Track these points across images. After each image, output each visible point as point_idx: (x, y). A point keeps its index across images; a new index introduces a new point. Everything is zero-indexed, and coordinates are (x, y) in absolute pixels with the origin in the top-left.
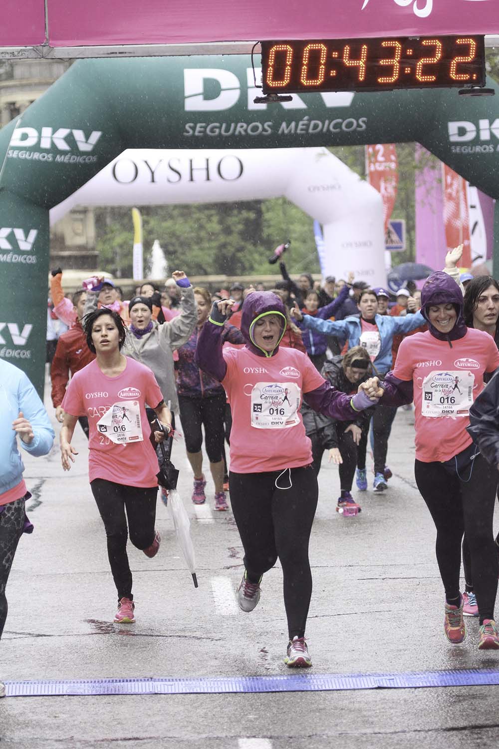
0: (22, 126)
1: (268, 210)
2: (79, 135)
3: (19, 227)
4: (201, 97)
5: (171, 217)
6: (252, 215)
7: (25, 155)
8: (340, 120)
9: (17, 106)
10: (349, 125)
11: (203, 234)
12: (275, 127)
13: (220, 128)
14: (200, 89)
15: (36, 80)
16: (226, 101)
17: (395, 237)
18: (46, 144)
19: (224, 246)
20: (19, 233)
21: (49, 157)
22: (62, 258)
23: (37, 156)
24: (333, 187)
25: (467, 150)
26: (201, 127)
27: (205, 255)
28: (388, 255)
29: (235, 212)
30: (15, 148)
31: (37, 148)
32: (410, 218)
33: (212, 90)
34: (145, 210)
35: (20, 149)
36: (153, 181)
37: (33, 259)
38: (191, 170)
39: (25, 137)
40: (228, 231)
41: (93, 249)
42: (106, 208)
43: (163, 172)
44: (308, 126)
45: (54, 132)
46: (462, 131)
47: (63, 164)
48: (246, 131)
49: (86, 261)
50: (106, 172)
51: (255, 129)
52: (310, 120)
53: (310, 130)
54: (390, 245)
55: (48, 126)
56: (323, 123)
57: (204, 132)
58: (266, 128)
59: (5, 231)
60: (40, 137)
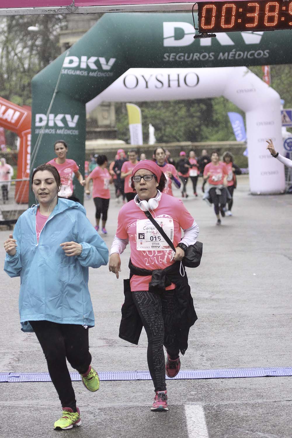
0: (70, 55)
1: (216, 104)
2: (102, 60)
3: (68, 114)
4: (173, 39)
7: (71, 72)
8: (253, 52)
9: (70, 44)
10: (259, 54)
11: (177, 118)
12: (216, 56)
13: (184, 56)
14: (172, 33)
15: (81, 30)
16: (188, 40)
17: (288, 119)
18: (83, 66)
20: (68, 117)
21: (85, 73)
22: (96, 132)
23: (78, 73)
24: (251, 90)
26: (173, 56)
27: (178, 130)
29: (196, 105)
30: (65, 68)
31: (78, 68)
33: (179, 34)
35: (69, 69)
36: (147, 87)
37: (76, 132)
38: (169, 81)
39: (71, 62)
40: (191, 116)
41: (114, 127)
43: (153, 82)
44: (235, 55)
45: (88, 59)
47: (93, 77)
48: (199, 58)
49: (110, 134)
50: (119, 81)
51: (204, 57)
52: (236, 52)
53: (237, 57)
54: (285, 123)
55: (84, 55)
56: (244, 53)
57: (175, 58)
58: (210, 56)
59: (60, 116)
60: (80, 62)
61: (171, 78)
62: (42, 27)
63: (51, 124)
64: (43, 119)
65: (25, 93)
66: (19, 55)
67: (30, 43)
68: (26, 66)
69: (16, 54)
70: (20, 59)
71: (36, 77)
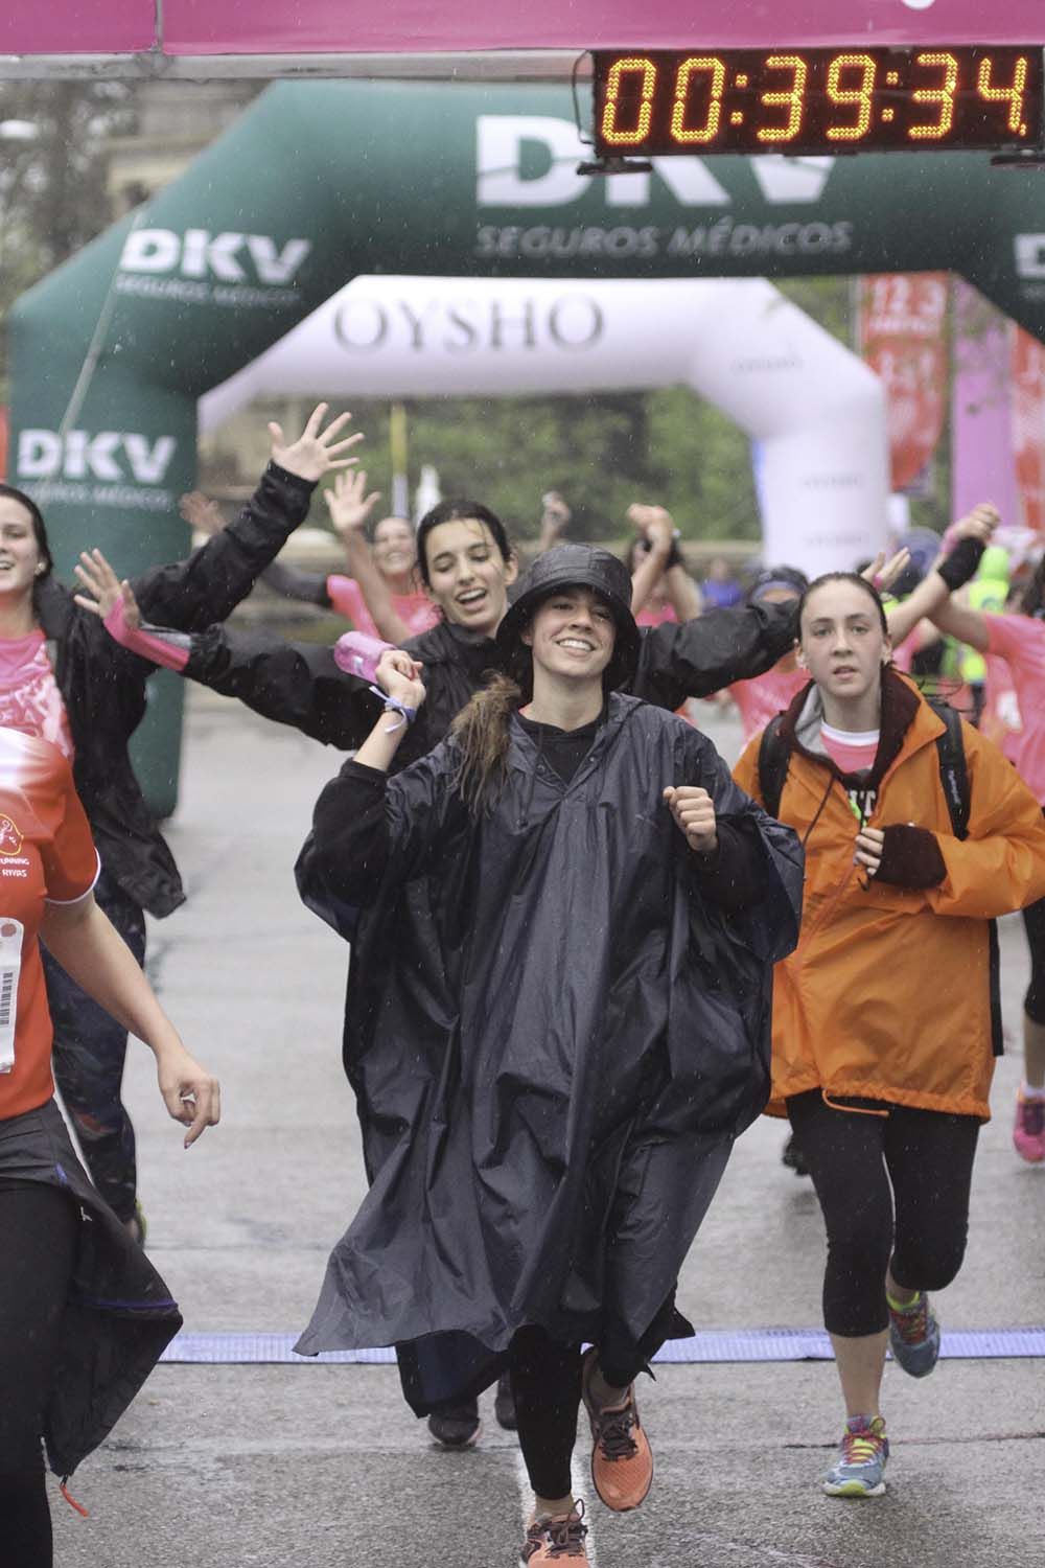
0: (148, 226)
2: (261, 248)
3: (136, 433)
4: (513, 176)
5: (460, 419)
6: (623, 423)
7: (150, 289)
8: (796, 227)
9: (147, 189)
10: (815, 238)
11: (521, 457)
13: (550, 237)
14: (512, 160)
15: (186, 138)
16: (563, 185)
18: (194, 265)
20: (136, 445)
21: (199, 293)
23: (175, 289)
24: (786, 363)
26: (512, 235)
29: (591, 415)
30: (129, 273)
31: (175, 273)
33: (534, 161)
35: (141, 274)
36: (417, 343)
37: (162, 500)
38: (497, 324)
39: (151, 250)
40: (575, 453)
43: (438, 331)
44: (730, 236)
45: (212, 240)
47: (226, 310)
48: (603, 246)
50: (320, 322)
51: (621, 241)
52: (734, 226)
53: (737, 247)
55: (200, 226)
56: (761, 231)
57: (517, 244)
58: (644, 240)
59: (107, 442)
60: (182, 251)
61: (503, 317)
63: (75, 467)
64: (45, 448)
67: (3, 179)
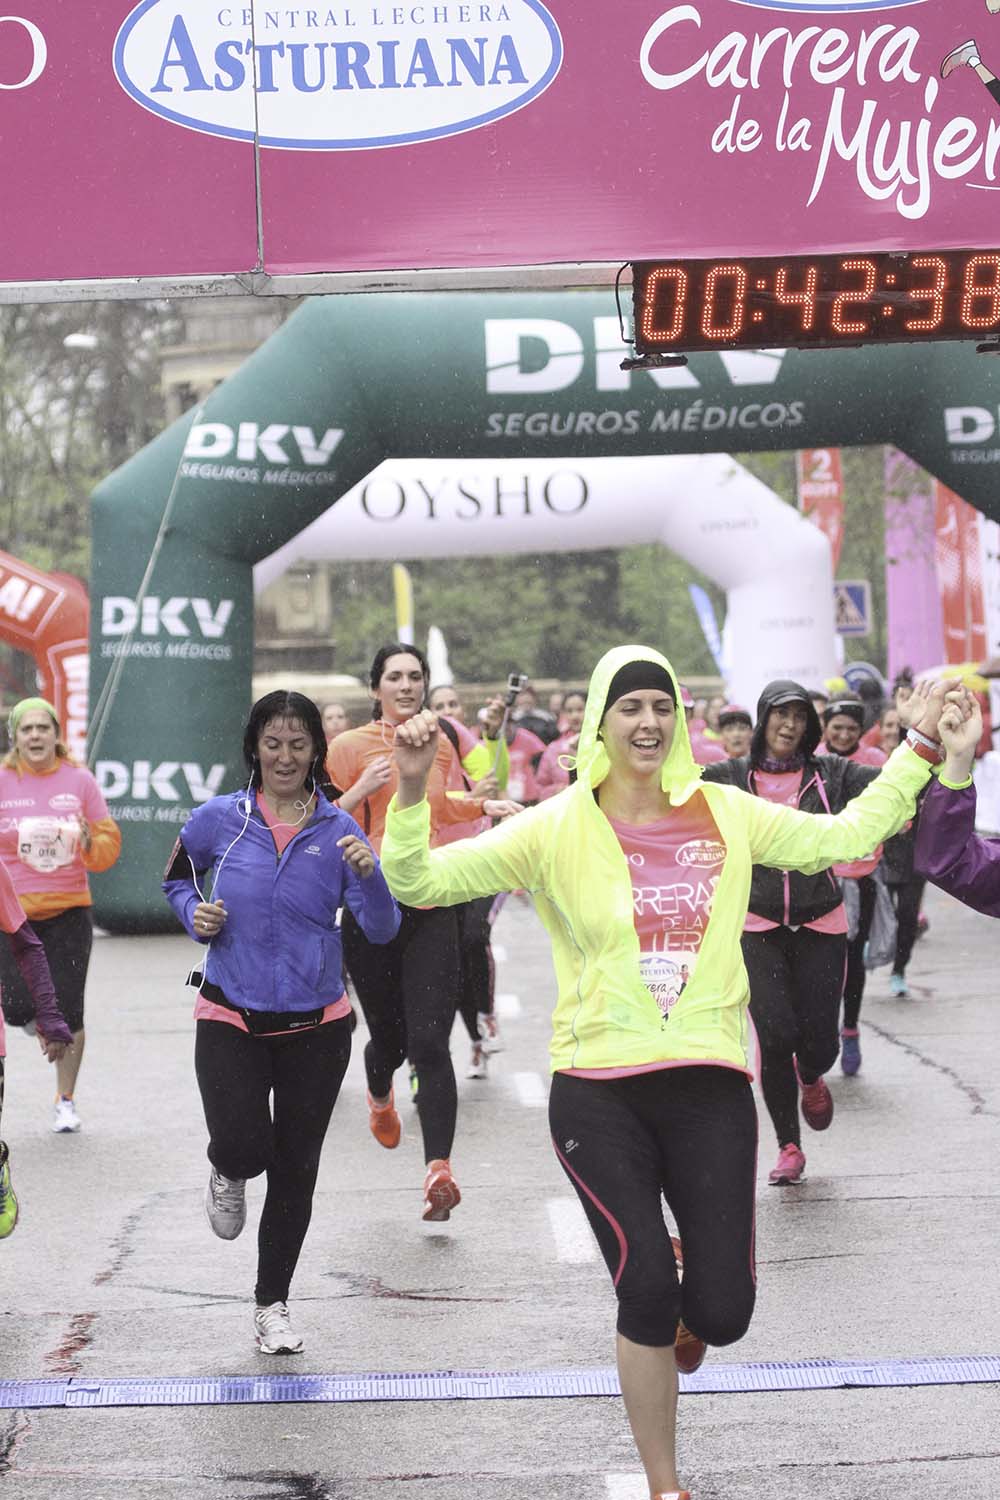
0: (205, 421)
1: (630, 567)
2: (303, 436)
3: (197, 596)
4: (516, 369)
5: (461, 580)
6: (600, 575)
7: (209, 472)
8: (755, 407)
9: (194, 388)
10: (774, 415)
11: (515, 609)
12: (645, 420)
13: (549, 421)
14: (515, 356)
15: (226, 344)
16: (559, 375)
17: (852, 611)
18: (246, 452)
19: (554, 629)
20: (201, 607)
21: (252, 476)
22: (271, 652)
23: (231, 473)
24: (743, 524)
25: (978, 457)
26: (516, 421)
27: (521, 645)
28: (838, 641)
29: (572, 570)
30: (192, 460)
31: (231, 459)
32: (877, 579)
33: (534, 356)
34: (416, 567)
35: (202, 461)
36: (432, 514)
37: (225, 653)
38: (499, 496)
39: (210, 440)
40: (559, 603)
41: (327, 636)
42: (348, 564)
44: (701, 416)
45: (261, 430)
46: (969, 425)
47: (275, 487)
48: (594, 426)
49: (313, 657)
50: (351, 499)
51: (609, 423)
52: (704, 408)
53: (706, 425)
54: (844, 624)
55: (251, 420)
56: (728, 411)
57: (522, 429)
58: (628, 421)
59: (177, 605)
60: (236, 440)
61: (504, 489)
62: (106, 337)
63: (150, 627)
64: (124, 613)
65: (58, 534)
66: (38, 421)
67: (68, 384)
68: (58, 454)
69: (28, 419)
70: (40, 434)
71: (102, 487)
